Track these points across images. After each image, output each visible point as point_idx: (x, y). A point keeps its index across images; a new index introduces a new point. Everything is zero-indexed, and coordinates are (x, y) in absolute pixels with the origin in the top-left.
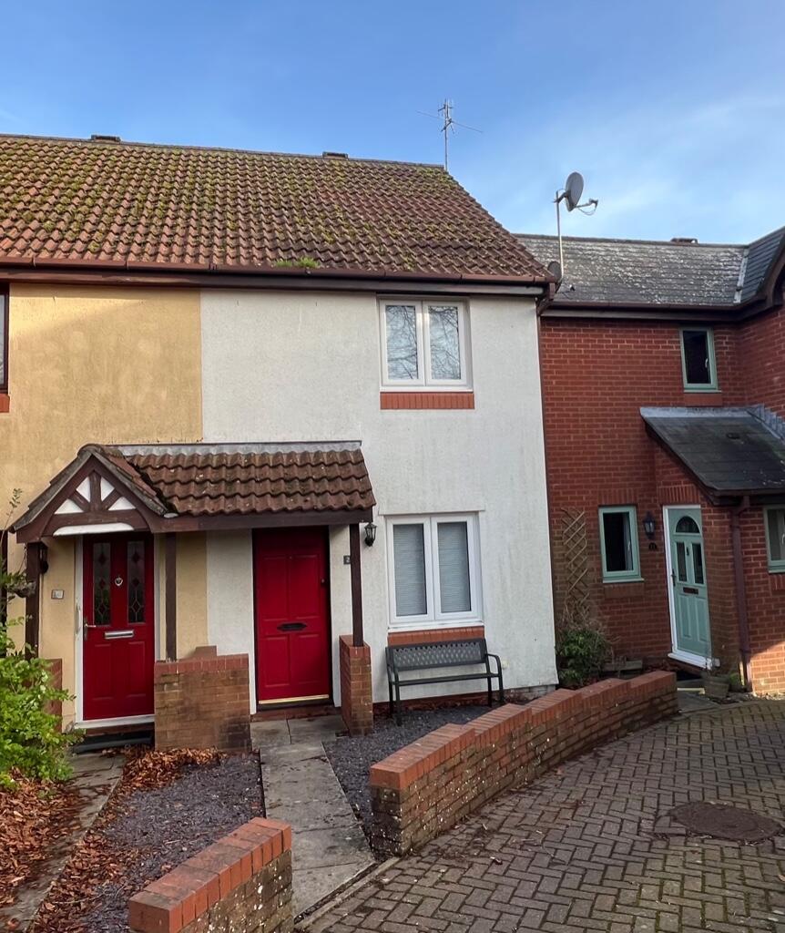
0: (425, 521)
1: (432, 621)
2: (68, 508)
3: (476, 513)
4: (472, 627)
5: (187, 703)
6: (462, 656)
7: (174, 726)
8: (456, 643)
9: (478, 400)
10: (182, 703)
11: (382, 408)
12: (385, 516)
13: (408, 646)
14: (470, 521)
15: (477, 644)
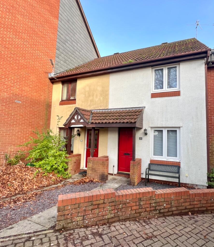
0: (163, 129)
1: (164, 158)
2: (73, 121)
3: (180, 127)
4: (176, 162)
5: (93, 167)
6: (171, 170)
7: (91, 172)
8: (170, 166)
9: (182, 93)
10: (92, 167)
11: (151, 98)
12: (151, 127)
13: (155, 164)
14: (178, 130)
15: (177, 167)
